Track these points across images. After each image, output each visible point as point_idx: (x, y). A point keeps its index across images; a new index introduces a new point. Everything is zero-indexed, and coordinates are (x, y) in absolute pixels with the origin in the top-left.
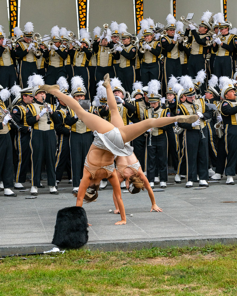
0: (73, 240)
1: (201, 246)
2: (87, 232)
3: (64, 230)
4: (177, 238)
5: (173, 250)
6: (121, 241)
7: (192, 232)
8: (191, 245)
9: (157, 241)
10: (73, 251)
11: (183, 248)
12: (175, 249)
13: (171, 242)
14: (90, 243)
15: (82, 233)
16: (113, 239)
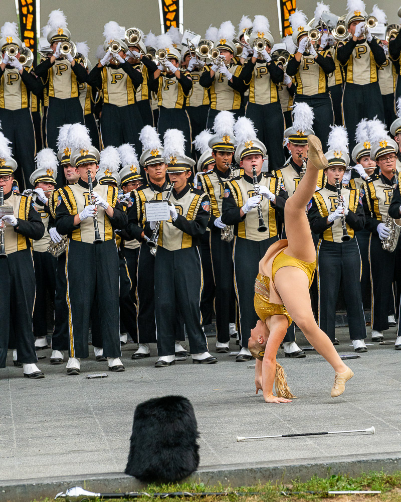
0: (168, 464)
2: (197, 447)
3: (149, 446)
4: (380, 455)
5: (373, 480)
6: (267, 465)
9: (340, 463)
10: (168, 487)
11: (394, 476)
12: (378, 478)
13: (368, 464)
14: (204, 471)
15: (186, 451)
16: (251, 461)
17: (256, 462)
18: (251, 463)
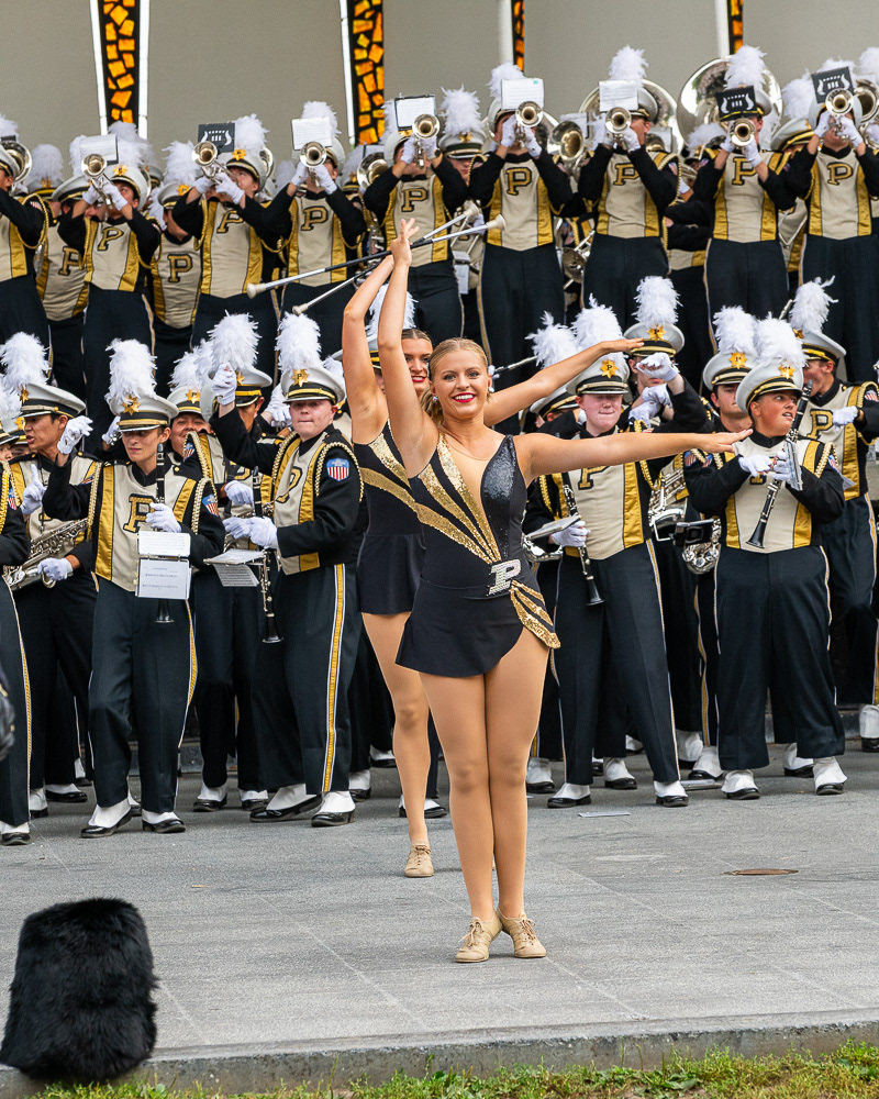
0: (90, 1042)
1: (642, 1064)
2: (151, 1009)
3: (51, 1004)
4: (538, 1032)
5: (522, 1084)
6: (300, 1047)
7: (604, 1004)
8: (603, 1061)
9: (454, 1046)
10: (88, 1091)
11: (566, 1076)
12: (533, 1079)
13: (514, 1050)
14: (165, 1059)
15: (128, 1016)
16: (265, 1040)
17: (276, 1042)
18: (266, 1045)
